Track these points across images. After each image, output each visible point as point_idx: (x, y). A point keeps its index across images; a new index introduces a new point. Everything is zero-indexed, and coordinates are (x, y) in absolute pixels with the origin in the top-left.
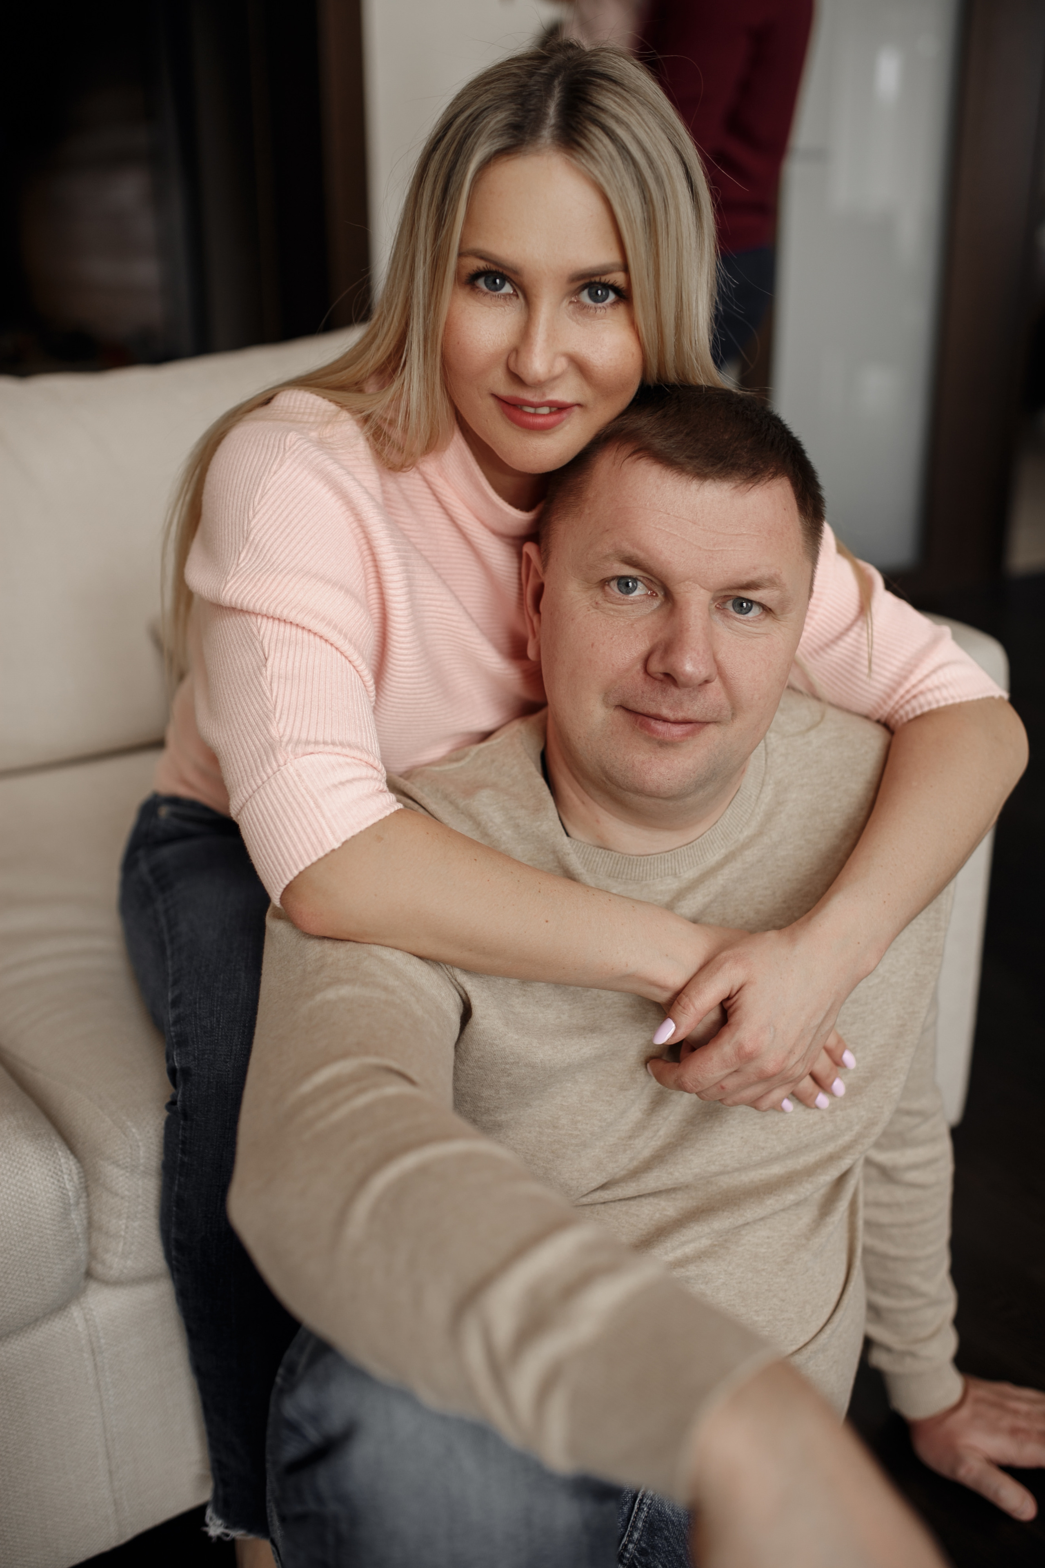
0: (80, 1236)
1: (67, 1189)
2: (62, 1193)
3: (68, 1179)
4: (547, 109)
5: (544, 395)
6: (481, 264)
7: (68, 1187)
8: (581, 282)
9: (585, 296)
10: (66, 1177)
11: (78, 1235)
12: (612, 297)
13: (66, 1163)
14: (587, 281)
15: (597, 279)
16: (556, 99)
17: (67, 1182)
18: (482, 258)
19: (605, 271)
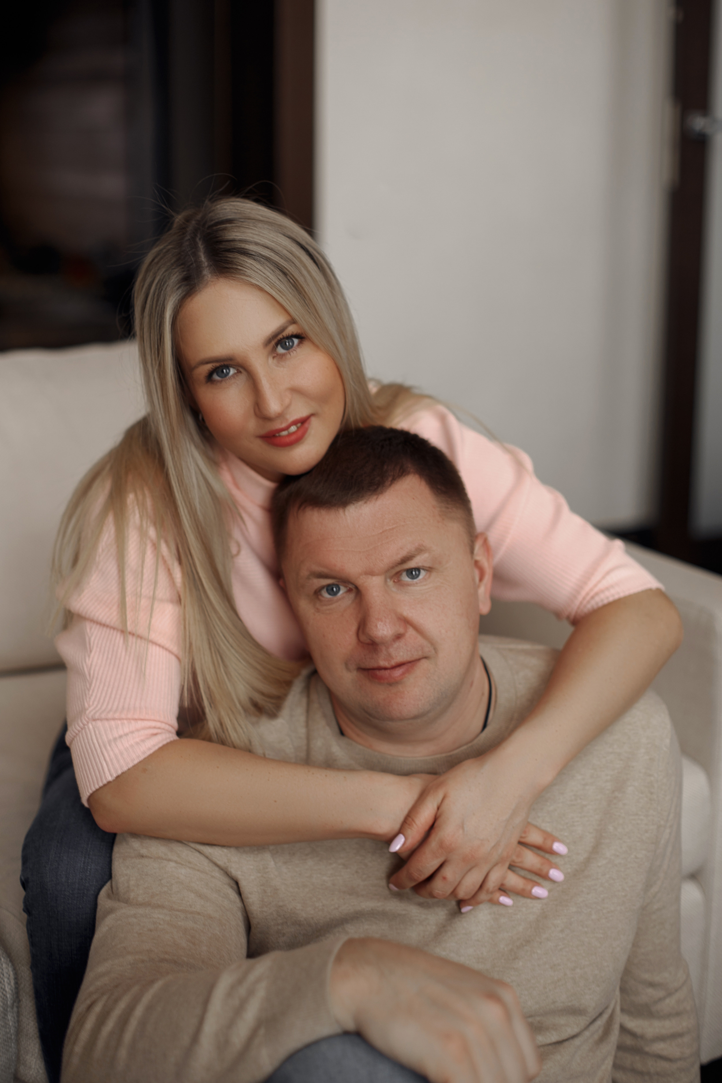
0: (13, 1037)
1: (6, 991)
2: (3, 993)
3: (7, 982)
4: (200, 258)
5: (287, 420)
6: (209, 367)
7: (7, 989)
8: (273, 343)
9: (280, 350)
10: (6, 980)
11: (11, 1035)
12: (296, 341)
13: (7, 968)
14: (276, 340)
15: (281, 336)
16: (202, 250)
17: (6, 985)
18: (207, 362)
19: (283, 329)
